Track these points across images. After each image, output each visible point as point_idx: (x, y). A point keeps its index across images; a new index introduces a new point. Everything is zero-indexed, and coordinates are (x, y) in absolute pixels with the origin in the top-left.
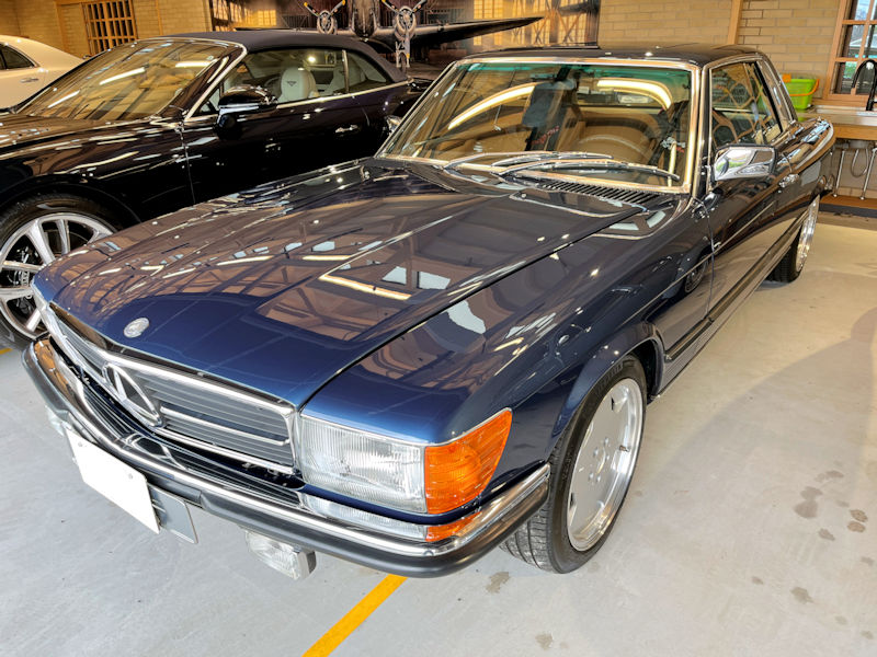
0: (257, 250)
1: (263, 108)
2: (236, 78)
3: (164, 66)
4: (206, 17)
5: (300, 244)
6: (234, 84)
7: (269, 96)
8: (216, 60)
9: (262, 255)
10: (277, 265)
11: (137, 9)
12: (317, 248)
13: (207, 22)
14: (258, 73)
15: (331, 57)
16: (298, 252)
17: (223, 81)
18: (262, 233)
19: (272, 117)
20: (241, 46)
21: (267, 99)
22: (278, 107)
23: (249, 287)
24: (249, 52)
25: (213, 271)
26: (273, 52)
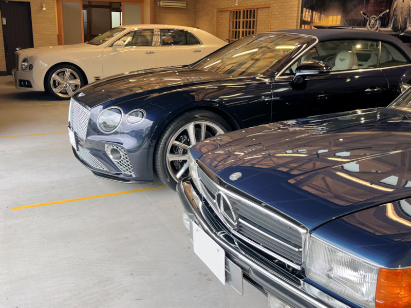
0: (299, 151)
1: (322, 73)
2: (308, 56)
3: (269, 48)
4: (298, 19)
5: (327, 151)
6: (307, 59)
7: (327, 67)
8: (299, 46)
9: (302, 153)
10: (310, 160)
11: (259, 15)
12: (337, 154)
13: (297, 22)
14: (322, 53)
15: (372, 45)
16: (324, 155)
17: (301, 57)
18: (305, 142)
19: (325, 79)
20: (316, 38)
21: (325, 68)
22: (331, 73)
23: (292, 169)
24: (320, 41)
25: (272, 158)
26: (334, 42)
